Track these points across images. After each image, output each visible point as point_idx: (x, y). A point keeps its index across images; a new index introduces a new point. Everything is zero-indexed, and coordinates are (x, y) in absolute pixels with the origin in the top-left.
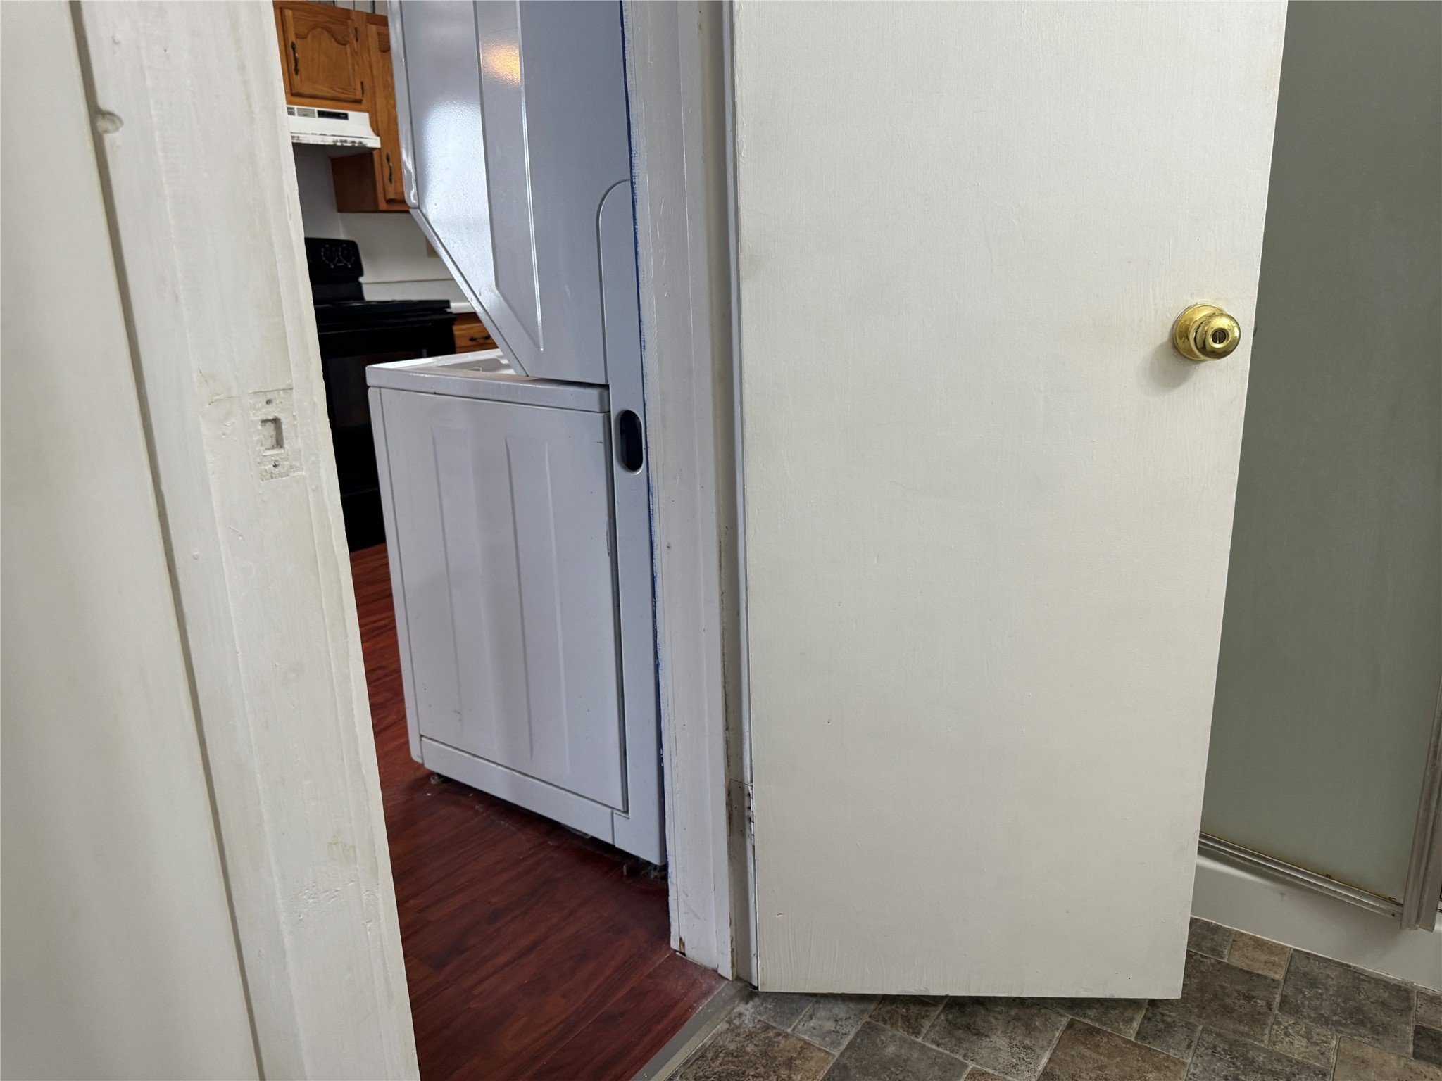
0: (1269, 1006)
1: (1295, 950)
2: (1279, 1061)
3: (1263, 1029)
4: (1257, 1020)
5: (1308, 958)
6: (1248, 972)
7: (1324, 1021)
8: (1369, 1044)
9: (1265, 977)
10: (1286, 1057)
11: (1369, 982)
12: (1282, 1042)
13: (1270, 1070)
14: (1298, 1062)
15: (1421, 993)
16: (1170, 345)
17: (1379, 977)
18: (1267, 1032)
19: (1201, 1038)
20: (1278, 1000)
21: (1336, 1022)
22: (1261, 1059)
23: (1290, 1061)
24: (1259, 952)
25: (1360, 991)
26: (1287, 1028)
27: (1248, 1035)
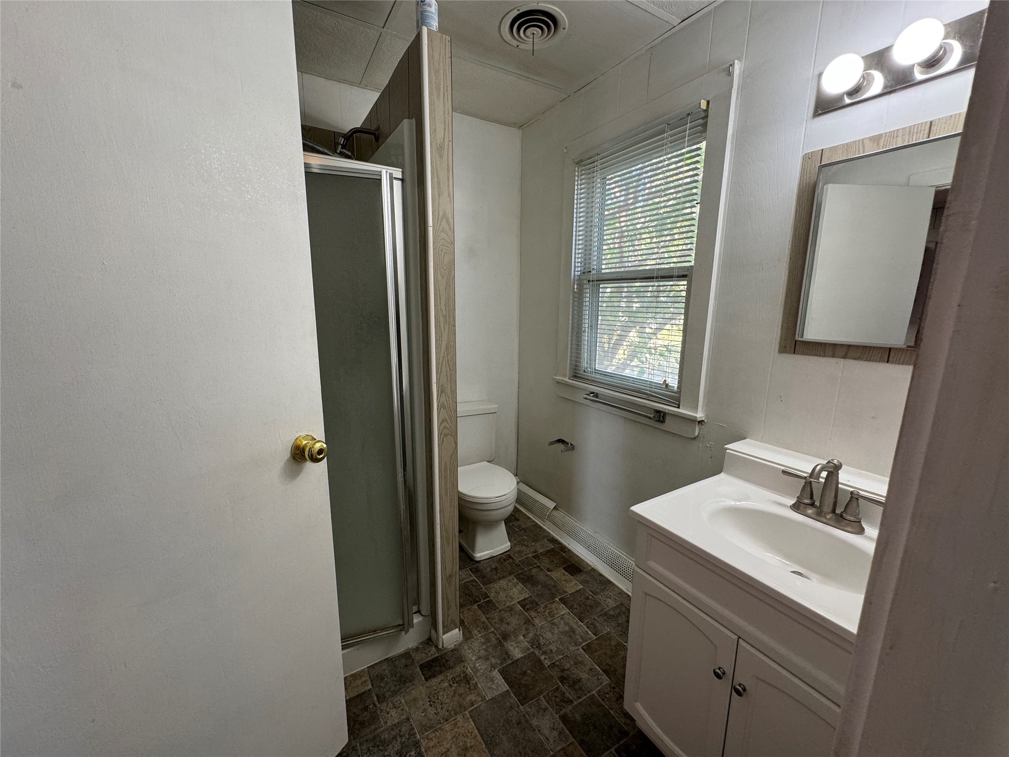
0: (374, 705)
1: (368, 667)
2: (392, 730)
3: (379, 720)
4: (374, 718)
5: (374, 667)
6: (358, 696)
7: (395, 693)
8: (412, 689)
9: (366, 692)
10: (393, 725)
11: (397, 660)
12: (388, 719)
13: (392, 738)
14: (398, 723)
15: (413, 649)
16: (292, 458)
17: (399, 654)
18: (381, 720)
19: (361, 750)
20: (376, 699)
21: (398, 689)
22: (386, 736)
23: (396, 725)
24: (357, 681)
25: (397, 667)
26: (386, 710)
27: (376, 729)
